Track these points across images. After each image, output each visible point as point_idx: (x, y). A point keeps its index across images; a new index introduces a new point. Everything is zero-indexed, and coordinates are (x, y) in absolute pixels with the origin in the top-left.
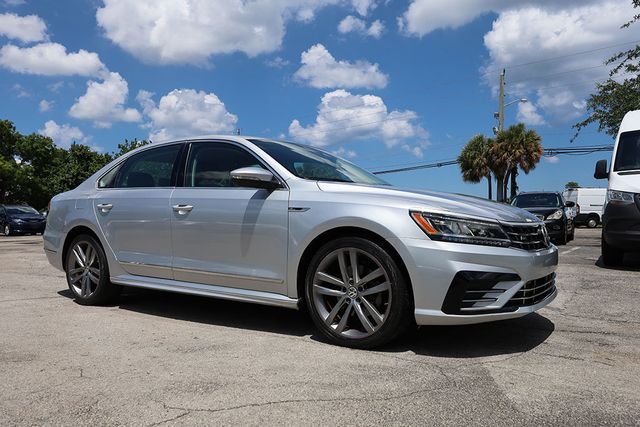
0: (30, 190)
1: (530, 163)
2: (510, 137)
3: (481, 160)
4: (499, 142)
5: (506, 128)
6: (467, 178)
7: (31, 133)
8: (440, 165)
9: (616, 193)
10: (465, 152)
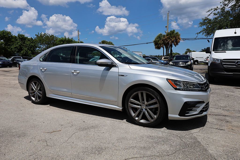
0: (3, 50)
1: (177, 43)
2: (170, 34)
3: (161, 42)
4: (167, 36)
5: (169, 31)
6: (156, 48)
7: (3, 30)
8: (147, 43)
9: (214, 59)
10: (156, 39)
